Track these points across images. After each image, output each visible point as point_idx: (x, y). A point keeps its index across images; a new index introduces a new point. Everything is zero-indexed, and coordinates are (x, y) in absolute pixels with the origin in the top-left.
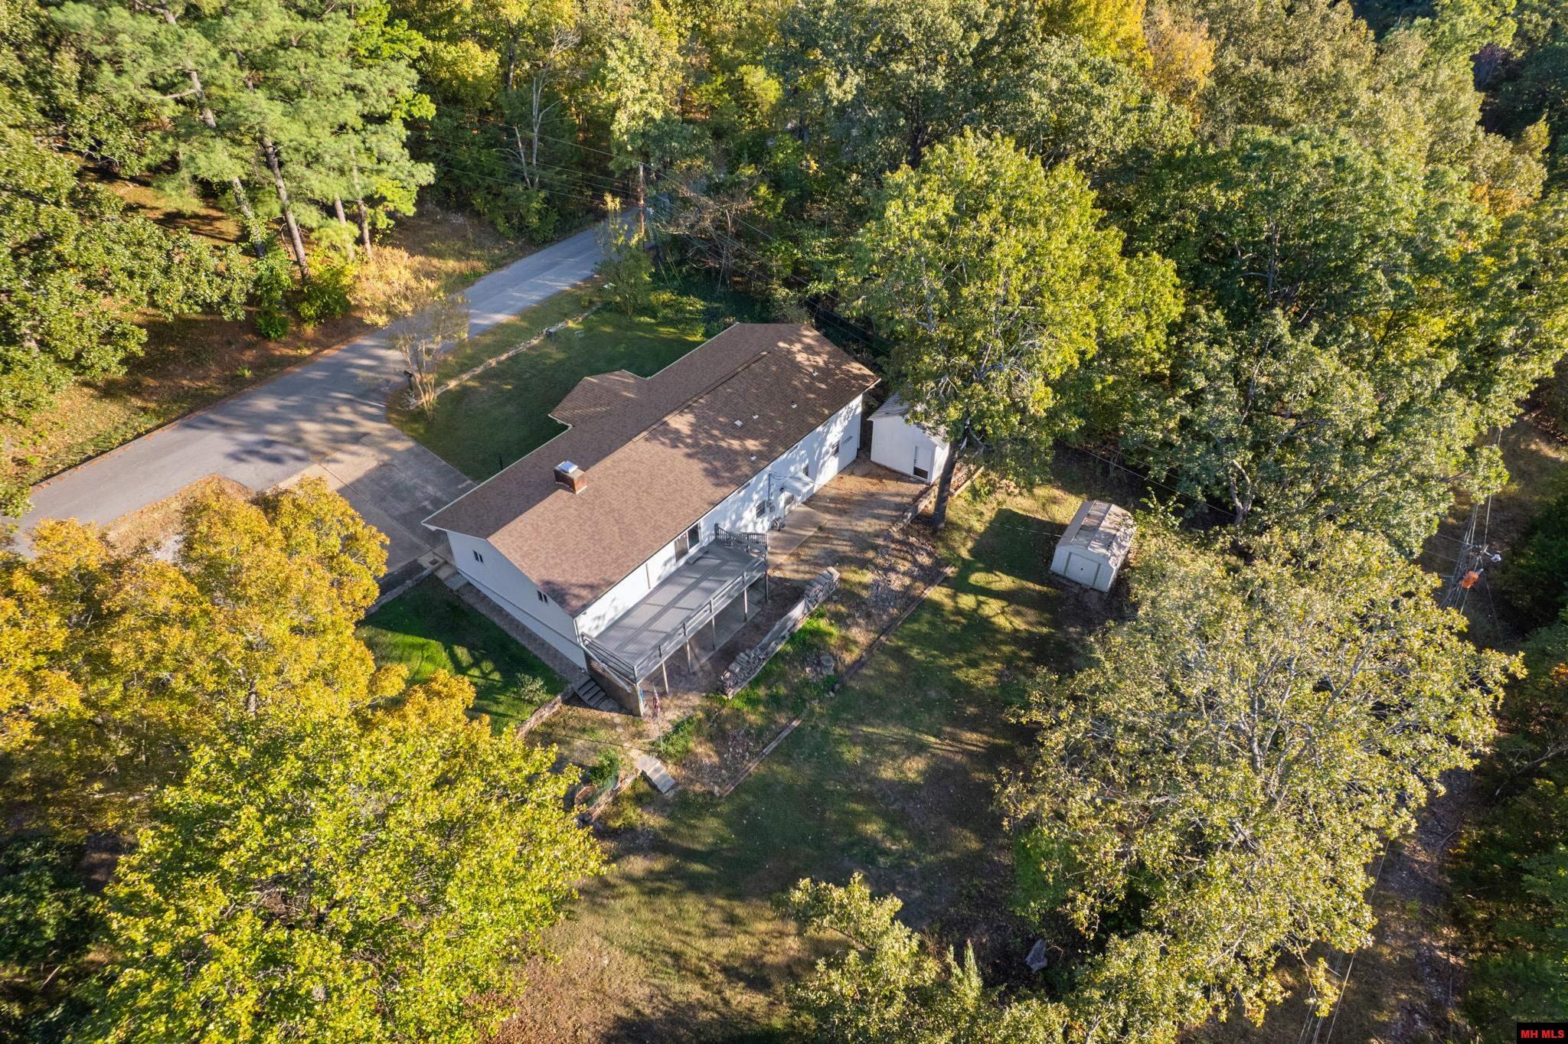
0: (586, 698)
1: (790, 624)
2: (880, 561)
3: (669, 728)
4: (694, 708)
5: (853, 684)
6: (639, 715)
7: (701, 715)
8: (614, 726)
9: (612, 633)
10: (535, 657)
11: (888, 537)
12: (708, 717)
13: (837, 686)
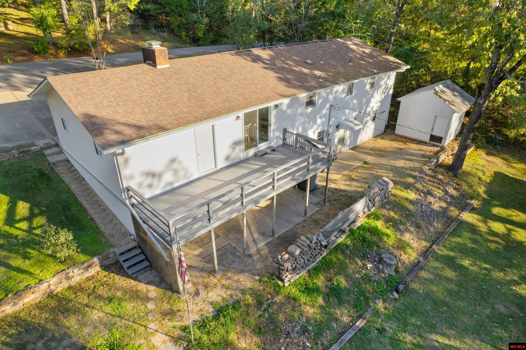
0: (125, 265)
1: (352, 217)
2: (419, 186)
3: (209, 311)
4: (243, 292)
5: (415, 286)
6: (178, 292)
7: (250, 300)
8: (147, 299)
9: (166, 197)
10: (92, 219)
11: (421, 171)
12: (259, 304)
13: (401, 287)
